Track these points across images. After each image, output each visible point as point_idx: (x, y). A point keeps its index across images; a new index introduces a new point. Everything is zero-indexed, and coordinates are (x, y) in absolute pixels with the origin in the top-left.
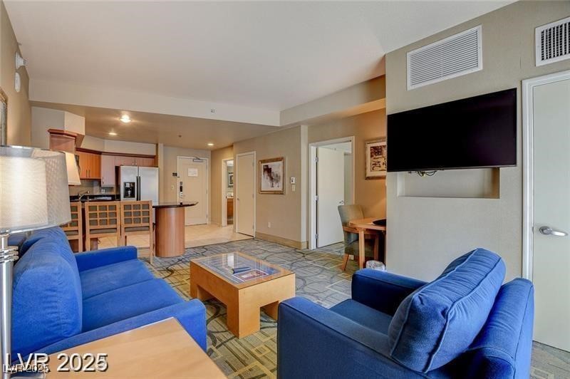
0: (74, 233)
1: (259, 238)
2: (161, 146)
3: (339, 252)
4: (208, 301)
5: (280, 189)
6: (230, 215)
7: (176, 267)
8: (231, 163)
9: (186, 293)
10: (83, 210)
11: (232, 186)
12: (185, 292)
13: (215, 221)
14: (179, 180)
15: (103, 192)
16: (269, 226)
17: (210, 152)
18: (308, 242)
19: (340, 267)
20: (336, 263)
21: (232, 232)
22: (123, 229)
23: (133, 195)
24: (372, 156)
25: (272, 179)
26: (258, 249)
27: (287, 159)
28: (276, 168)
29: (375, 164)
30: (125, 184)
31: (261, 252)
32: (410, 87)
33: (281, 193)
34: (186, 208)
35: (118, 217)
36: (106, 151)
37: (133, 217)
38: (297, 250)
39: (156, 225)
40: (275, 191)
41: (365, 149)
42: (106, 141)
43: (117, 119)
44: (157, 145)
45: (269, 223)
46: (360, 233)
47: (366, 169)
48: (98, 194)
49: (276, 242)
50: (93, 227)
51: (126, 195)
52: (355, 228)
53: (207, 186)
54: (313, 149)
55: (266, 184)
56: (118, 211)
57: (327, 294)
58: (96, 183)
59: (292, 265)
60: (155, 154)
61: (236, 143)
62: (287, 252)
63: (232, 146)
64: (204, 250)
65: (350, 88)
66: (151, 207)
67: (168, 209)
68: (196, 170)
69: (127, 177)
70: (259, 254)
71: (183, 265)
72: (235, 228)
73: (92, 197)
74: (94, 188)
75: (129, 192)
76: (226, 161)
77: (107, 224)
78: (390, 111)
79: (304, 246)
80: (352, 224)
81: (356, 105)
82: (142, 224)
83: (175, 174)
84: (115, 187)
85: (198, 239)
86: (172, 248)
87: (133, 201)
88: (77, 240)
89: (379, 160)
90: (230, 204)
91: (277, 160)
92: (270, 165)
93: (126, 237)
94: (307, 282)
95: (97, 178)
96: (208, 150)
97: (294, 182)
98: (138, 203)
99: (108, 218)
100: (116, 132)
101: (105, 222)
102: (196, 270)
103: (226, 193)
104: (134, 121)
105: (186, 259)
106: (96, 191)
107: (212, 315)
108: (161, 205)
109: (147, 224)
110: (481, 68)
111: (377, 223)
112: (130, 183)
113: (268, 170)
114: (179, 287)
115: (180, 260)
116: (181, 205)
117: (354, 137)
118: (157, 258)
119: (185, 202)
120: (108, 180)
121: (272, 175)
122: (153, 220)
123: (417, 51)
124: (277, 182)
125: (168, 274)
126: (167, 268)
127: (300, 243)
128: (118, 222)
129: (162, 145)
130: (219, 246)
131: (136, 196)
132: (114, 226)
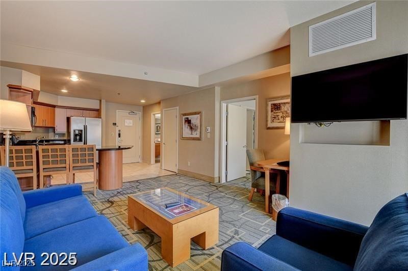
0: (28, 171)
1: (181, 174)
2: (103, 101)
3: (244, 185)
4: (143, 230)
5: (198, 136)
6: (158, 155)
7: (115, 199)
8: (158, 116)
9: (124, 223)
10: (37, 153)
11: (159, 134)
12: (123, 221)
13: (145, 160)
14: (117, 129)
15: (57, 137)
16: (189, 165)
17: (142, 107)
18: (219, 177)
19: (247, 198)
20: (243, 194)
21: (159, 168)
22: (71, 168)
23: (80, 140)
24: (272, 111)
25: (191, 128)
26: (181, 183)
27: (203, 113)
28: (195, 120)
29: (275, 118)
30: (75, 131)
31: (183, 185)
32: (311, 55)
33: (199, 139)
34: (123, 150)
35: (67, 159)
36: (59, 105)
37: (80, 158)
38: (211, 184)
39: (99, 164)
40: (194, 138)
41: (267, 105)
42: (59, 97)
43: (68, 78)
44: (100, 101)
45: (189, 162)
46: (266, 172)
47: (267, 121)
48: (52, 139)
49: (195, 177)
50: (46, 166)
51: (75, 140)
52: (262, 168)
53: (140, 134)
54: (224, 105)
55: (187, 132)
56: (67, 153)
57: (242, 222)
58: (51, 130)
59: (209, 196)
60: (98, 108)
61: (163, 100)
62: (204, 185)
63: (159, 103)
64: (137, 184)
65: (257, 57)
66: (95, 150)
67: (110, 151)
68: (131, 121)
69: (76, 126)
70: (182, 187)
71: (121, 197)
72: (161, 165)
73: (48, 141)
74: (50, 134)
75: (78, 137)
76: (154, 115)
77: (58, 164)
78: (293, 74)
79: (216, 181)
80: (259, 165)
81: (261, 71)
82: (88, 164)
83: (115, 124)
84: (66, 133)
85: (132, 175)
86: (112, 183)
87: (81, 144)
88: (32, 177)
89: (277, 114)
90: (158, 147)
91: (195, 113)
92: (190, 117)
93: (74, 174)
94: (224, 212)
95: (52, 126)
96: (141, 106)
97: (209, 131)
98: (85, 146)
99: (59, 159)
100: (67, 89)
101: (56, 162)
102: (133, 204)
103: (154, 139)
104: (81, 80)
105: (124, 192)
106: (51, 136)
107: (147, 244)
108: (103, 148)
109: (92, 164)
110: (374, 37)
111: (280, 164)
112: (79, 130)
113: (188, 121)
114: (118, 217)
115: (118, 193)
116: (120, 149)
117: (258, 96)
118: (100, 191)
119: (123, 145)
120: (61, 127)
121: (192, 125)
122: (96, 160)
123: (318, 25)
124: (196, 130)
125: (109, 205)
126: (108, 200)
127: (214, 178)
128: (67, 162)
129: (105, 100)
130: (150, 181)
131: (83, 141)
132: (63, 165)
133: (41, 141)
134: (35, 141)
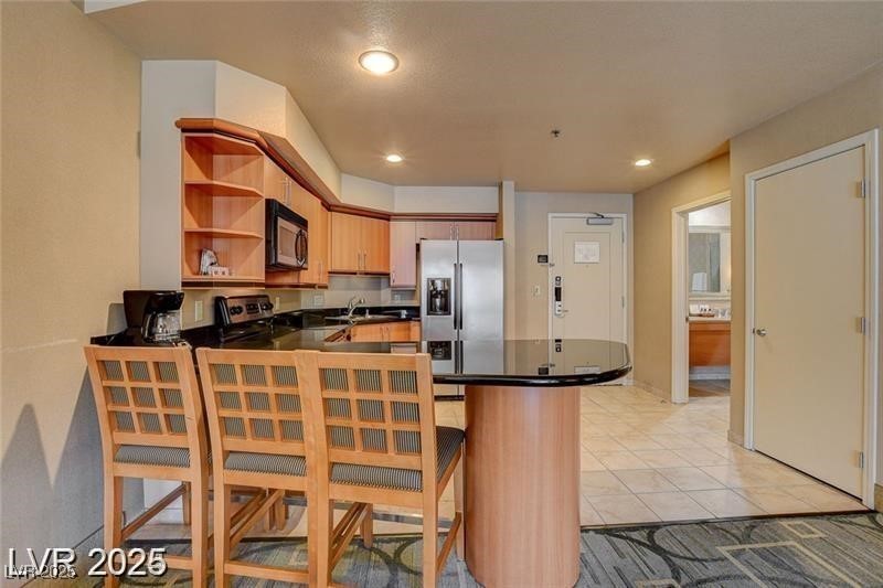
2: (509, 186)
14: (552, 273)
15: (397, 301)
23: (445, 310)
30: (431, 282)
36: (396, 211)
42: (397, 188)
44: (500, 186)
48: (388, 304)
51: (431, 310)
53: (623, 286)
58: (382, 281)
60: (495, 210)
68: (595, 247)
69: (434, 267)
73: (376, 311)
75: (438, 301)
83: (544, 259)
95: (382, 270)
103: (685, 308)
106: (385, 298)
112: (442, 280)
129: (512, 183)
131: (453, 312)
132: (293, 448)
133: (360, 311)
134: (344, 311)
